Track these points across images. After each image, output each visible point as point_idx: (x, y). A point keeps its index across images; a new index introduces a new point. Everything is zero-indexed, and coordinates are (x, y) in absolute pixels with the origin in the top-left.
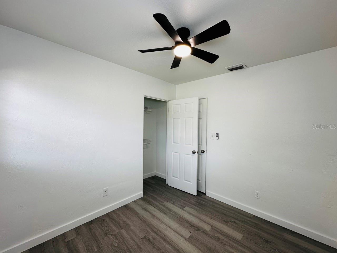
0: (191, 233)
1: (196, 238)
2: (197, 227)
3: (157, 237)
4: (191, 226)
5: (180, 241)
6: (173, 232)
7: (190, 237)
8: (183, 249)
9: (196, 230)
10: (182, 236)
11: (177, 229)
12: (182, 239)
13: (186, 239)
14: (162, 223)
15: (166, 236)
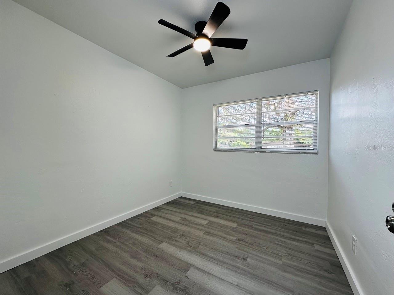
0: (187, 277)
1: (179, 270)
2: (176, 289)
3: (231, 262)
4: (187, 291)
5: (200, 262)
6: (213, 273)
7: (188, 270)
8: (195, 256)
9: (178, 283)
10: (199, 269)
11: (209, 279)
12: (198, 265)
13: (193, 266)
14: (237, 285)
15: (220, 265)
